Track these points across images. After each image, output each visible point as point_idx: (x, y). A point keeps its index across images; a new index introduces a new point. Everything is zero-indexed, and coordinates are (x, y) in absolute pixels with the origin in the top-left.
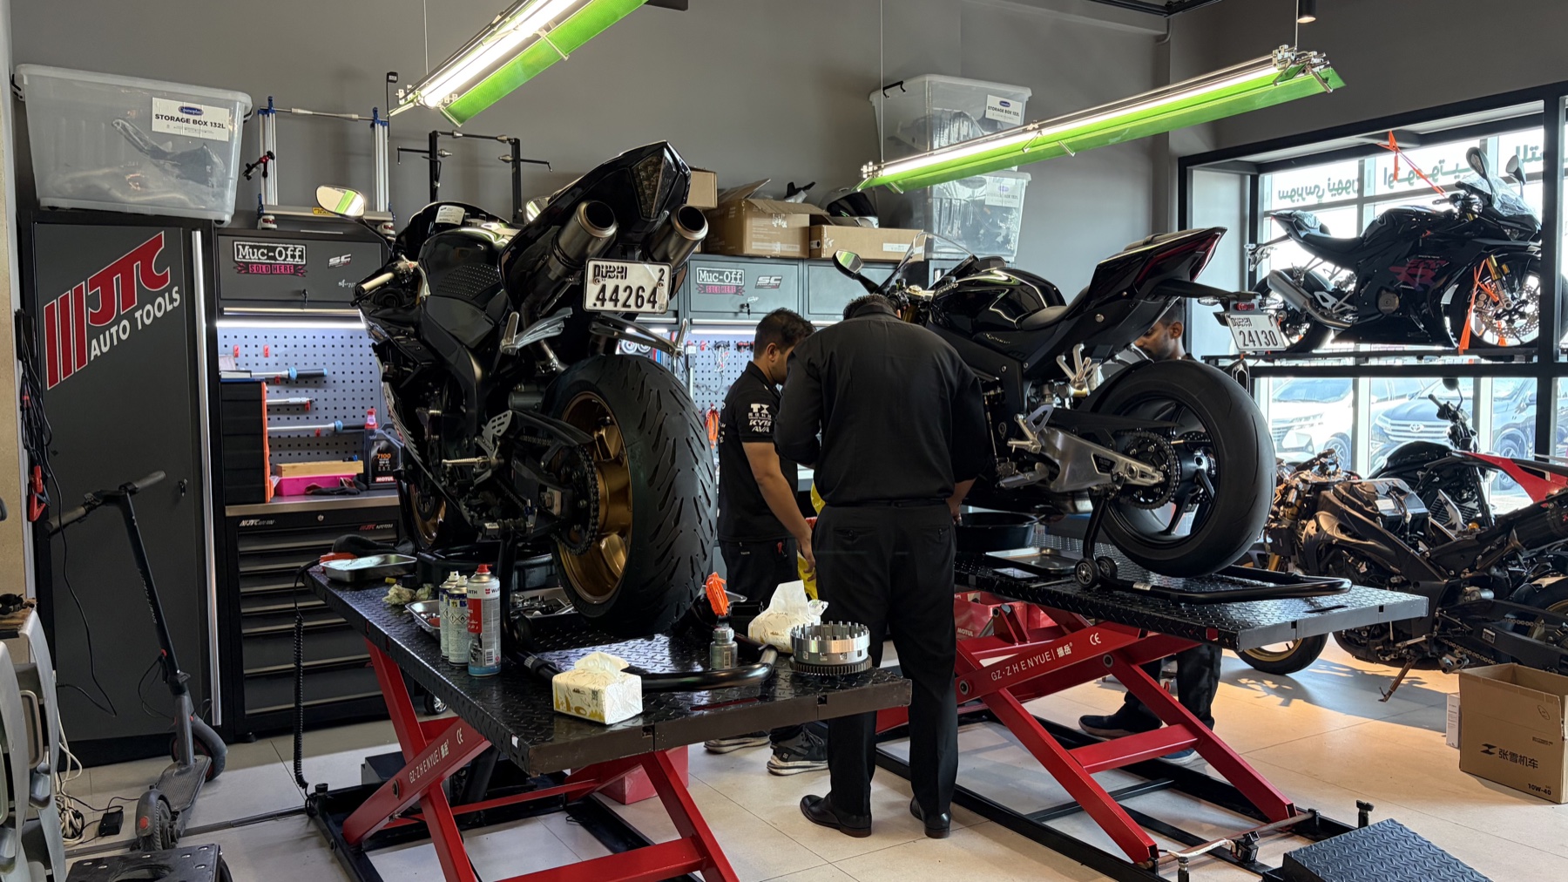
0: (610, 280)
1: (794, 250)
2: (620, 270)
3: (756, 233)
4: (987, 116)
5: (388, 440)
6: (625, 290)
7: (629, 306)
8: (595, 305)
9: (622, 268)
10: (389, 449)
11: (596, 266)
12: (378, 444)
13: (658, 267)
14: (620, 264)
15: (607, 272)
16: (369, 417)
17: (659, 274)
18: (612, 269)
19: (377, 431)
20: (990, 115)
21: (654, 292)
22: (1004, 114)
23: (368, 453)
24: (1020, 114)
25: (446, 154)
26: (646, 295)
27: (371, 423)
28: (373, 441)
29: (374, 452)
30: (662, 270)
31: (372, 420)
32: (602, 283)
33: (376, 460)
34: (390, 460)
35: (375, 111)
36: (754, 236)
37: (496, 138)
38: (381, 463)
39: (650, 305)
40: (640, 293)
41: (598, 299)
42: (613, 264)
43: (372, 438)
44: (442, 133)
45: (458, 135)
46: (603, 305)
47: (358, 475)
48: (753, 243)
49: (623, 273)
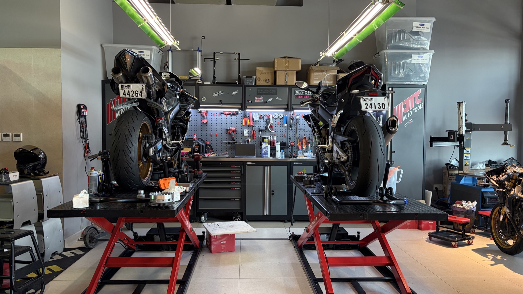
0: (126, 89)
1: (331, 83)
2: (129, 86)
3: (315, 78)
4: (413, 30)
5: (198, 143)
6: (132, 92)
7: (134, 96)
8: (123, 96)
9: (130, 85)
10: (199, 145)
11: (122, 85)
12: (195, 143)
13: (141, 85)
14: (129, 84)
15: (125, 87)
16: (194, 136)
17: (142, 87)
18: (127, 86)
19: (196, 140)
20: (414, 29)
21: (141, 92)
22: (421, 28)
23: (192, 146)
24: (430, 28)
25: (218, 59)
26: (139, 93)
27: (194, 137)
28: (194, 142)
29: (194, 146)
30: (143, 86)
31: (195, 137)
32: (124, 90)
33: (195, 148)
34: (198, 148)
35: (198, 48)
36: (314, 79)
37: (233, 53)
38: (196, 149)
39: (141, 96)
40: (137, 92)
41: (123, 94)
42: (127, 84)
43: (194, 141)
44: (217, 53)
45: (221, 53)
46: (125, 96)
47: (189, 152)
48: (314, 81)
49: (130, 87)
